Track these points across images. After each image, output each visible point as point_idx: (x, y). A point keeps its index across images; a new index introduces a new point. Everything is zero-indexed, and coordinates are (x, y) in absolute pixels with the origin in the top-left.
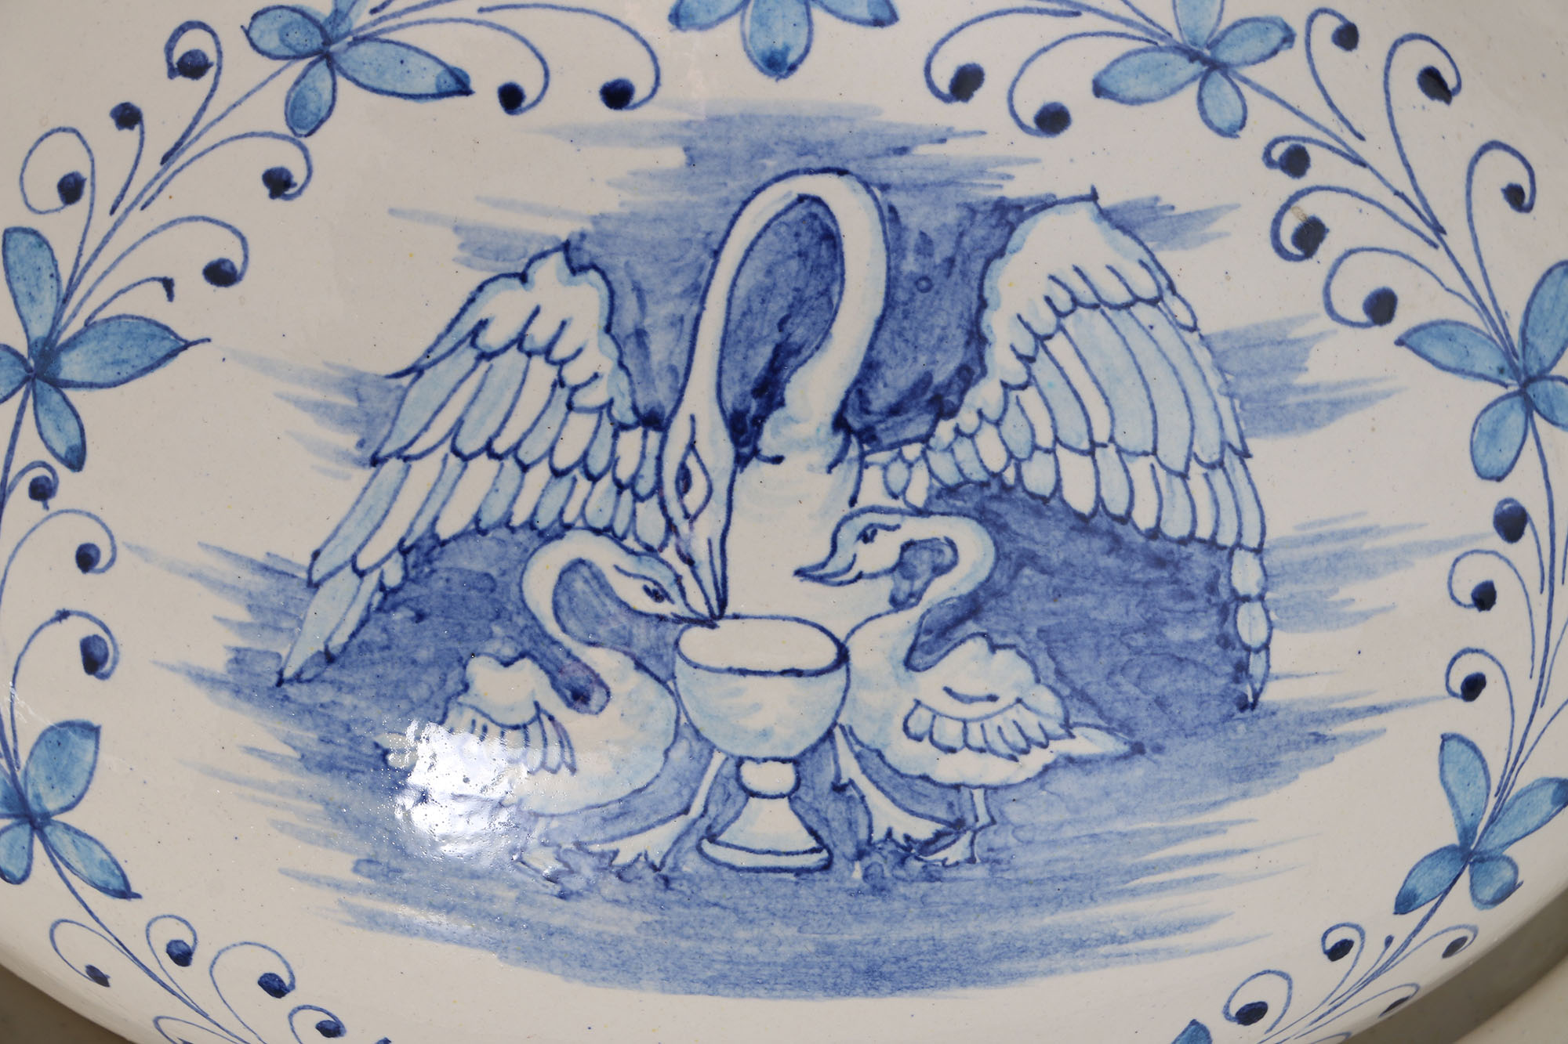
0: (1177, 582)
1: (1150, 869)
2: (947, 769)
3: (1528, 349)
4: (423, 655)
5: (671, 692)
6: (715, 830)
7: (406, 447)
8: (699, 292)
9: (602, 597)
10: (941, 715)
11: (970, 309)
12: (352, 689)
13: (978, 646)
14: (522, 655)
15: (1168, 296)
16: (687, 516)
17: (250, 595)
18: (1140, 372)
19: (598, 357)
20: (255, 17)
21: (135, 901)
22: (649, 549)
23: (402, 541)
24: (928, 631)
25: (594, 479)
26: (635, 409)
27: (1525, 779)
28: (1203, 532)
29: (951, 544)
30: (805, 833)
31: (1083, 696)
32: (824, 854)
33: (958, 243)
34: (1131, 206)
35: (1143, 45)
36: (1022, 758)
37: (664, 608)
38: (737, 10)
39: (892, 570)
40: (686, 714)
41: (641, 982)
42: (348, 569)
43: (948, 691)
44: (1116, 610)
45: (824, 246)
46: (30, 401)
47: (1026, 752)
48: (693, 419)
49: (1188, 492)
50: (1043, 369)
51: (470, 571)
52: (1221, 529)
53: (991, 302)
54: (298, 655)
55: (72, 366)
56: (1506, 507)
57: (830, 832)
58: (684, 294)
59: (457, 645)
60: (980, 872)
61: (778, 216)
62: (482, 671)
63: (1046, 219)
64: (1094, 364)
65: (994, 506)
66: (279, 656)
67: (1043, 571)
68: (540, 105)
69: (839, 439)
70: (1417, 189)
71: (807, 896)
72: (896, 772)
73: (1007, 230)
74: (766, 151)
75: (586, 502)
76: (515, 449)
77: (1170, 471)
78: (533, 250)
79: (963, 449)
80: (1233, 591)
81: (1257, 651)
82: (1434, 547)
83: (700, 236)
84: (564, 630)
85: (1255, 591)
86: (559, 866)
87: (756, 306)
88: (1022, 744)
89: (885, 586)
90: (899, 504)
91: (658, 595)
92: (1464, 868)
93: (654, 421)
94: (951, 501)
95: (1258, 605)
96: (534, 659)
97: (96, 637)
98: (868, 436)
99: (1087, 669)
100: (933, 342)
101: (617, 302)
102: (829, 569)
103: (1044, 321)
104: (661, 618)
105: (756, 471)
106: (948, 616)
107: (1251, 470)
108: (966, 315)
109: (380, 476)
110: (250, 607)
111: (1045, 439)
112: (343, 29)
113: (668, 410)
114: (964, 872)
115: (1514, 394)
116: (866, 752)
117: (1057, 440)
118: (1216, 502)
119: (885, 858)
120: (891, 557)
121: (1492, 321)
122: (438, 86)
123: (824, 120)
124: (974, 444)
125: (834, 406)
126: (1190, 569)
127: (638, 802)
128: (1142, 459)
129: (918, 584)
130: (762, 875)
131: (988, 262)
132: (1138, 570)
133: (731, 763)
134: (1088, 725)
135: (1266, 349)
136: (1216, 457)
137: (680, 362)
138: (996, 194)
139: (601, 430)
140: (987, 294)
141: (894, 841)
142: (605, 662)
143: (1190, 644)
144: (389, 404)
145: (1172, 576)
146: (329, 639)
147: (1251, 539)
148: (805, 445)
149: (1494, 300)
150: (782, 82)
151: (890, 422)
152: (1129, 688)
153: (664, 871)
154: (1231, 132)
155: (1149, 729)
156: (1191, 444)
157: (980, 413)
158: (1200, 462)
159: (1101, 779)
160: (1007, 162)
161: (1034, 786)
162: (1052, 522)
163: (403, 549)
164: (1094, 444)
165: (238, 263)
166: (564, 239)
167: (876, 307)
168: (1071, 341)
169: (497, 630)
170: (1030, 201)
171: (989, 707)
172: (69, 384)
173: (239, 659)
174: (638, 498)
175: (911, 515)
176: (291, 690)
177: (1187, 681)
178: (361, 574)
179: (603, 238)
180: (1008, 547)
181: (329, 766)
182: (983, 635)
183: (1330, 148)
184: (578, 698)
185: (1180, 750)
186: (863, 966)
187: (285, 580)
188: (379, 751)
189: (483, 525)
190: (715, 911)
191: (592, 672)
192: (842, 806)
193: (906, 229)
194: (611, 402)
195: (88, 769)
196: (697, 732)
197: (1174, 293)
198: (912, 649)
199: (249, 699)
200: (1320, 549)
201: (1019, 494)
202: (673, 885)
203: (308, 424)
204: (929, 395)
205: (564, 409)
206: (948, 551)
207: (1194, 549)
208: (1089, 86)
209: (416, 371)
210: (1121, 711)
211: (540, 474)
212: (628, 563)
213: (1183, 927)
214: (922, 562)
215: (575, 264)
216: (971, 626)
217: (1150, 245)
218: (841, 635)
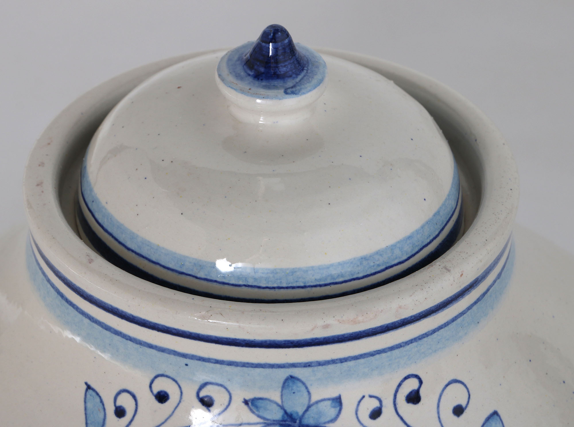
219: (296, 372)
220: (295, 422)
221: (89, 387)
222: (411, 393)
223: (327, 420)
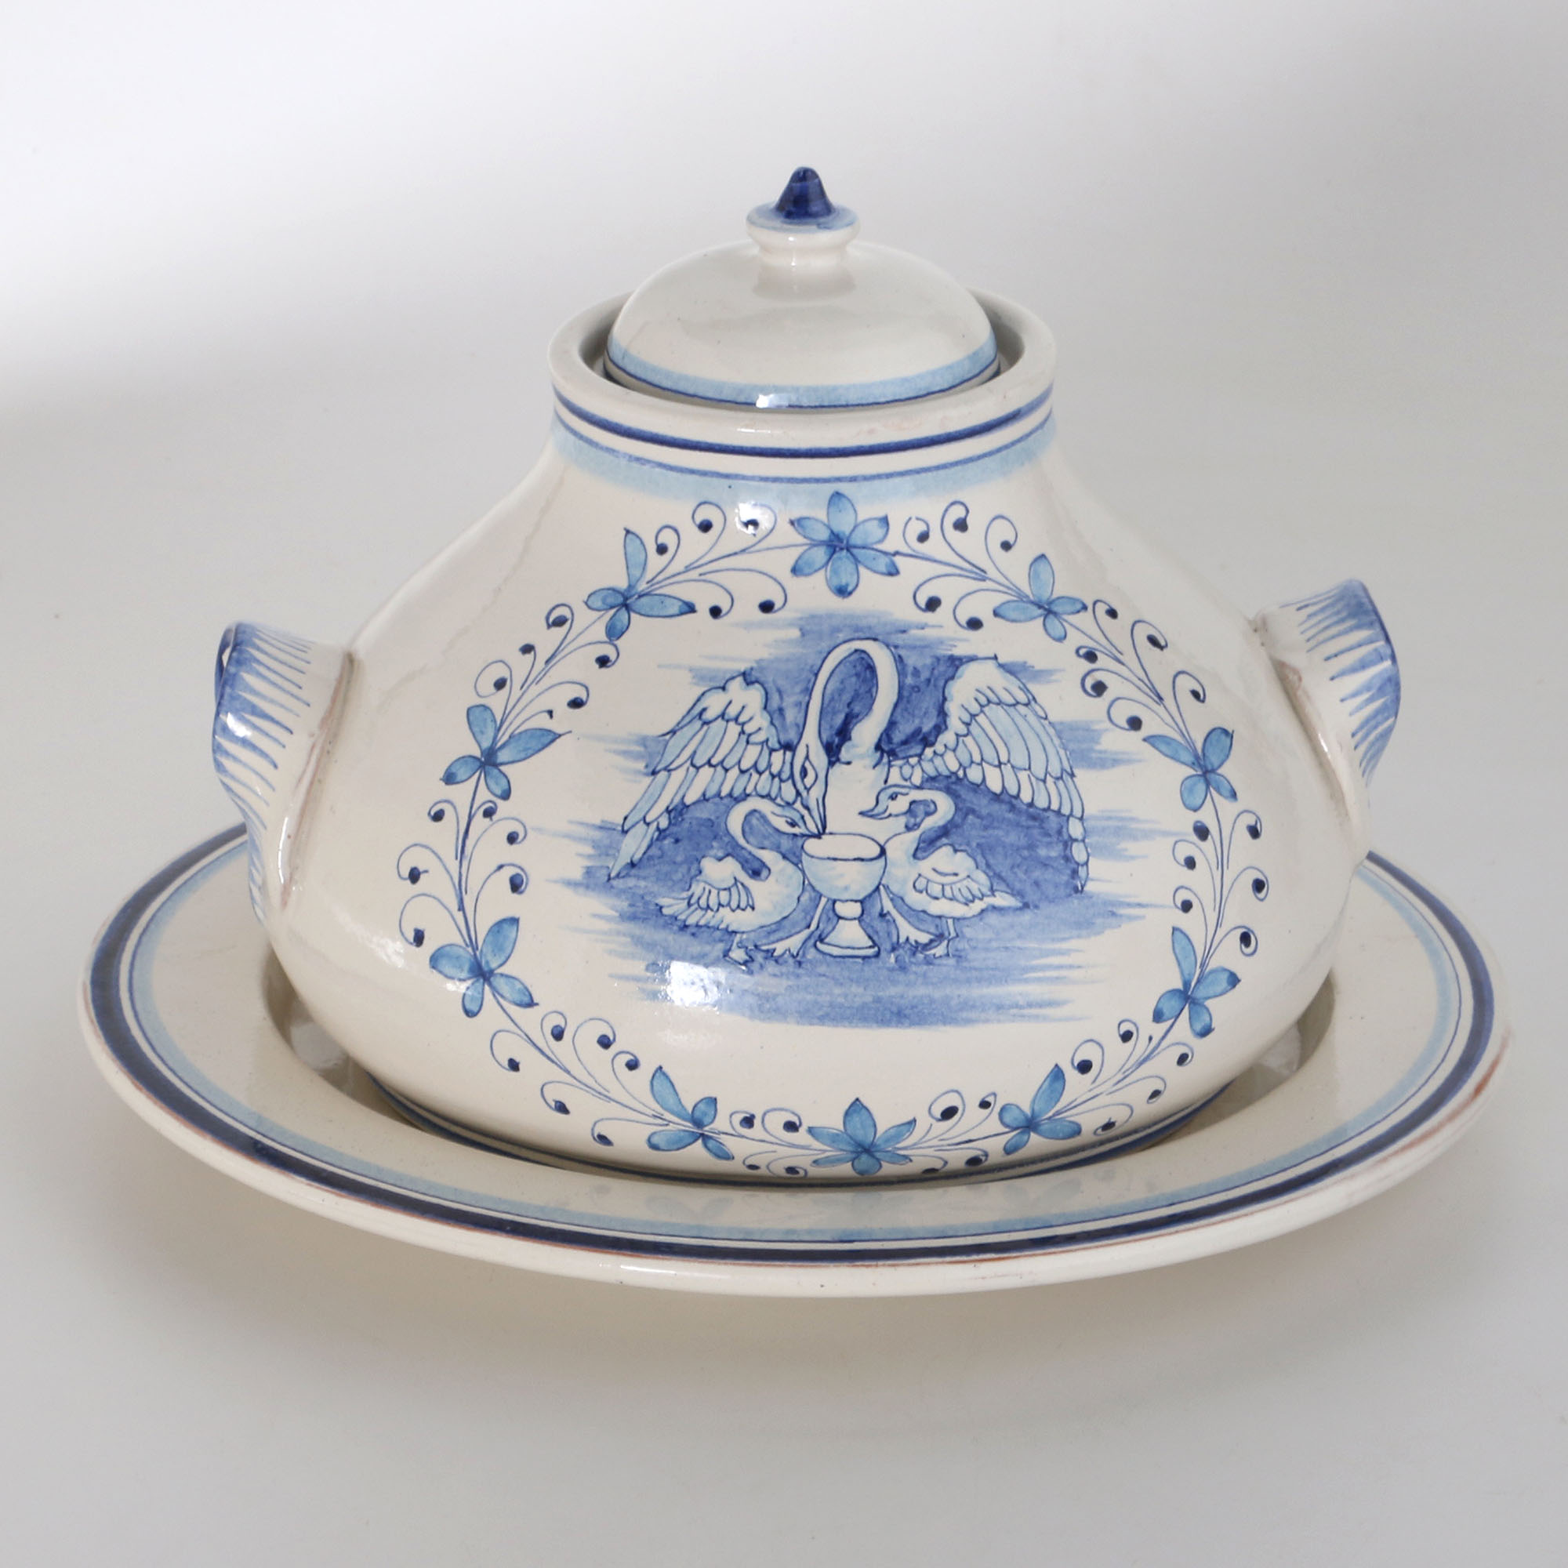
0: (1043, 828)
1: (1034, 969)
2: (935, 908)
3: (1206, 758)
4: (679, 859)
5: (800, 869)
7: (669, 765)
8: (809, 692)
9: (767, 827)
10: (932, 881)
11: (939, 701)
12: (645, 878)
13: (947, 850)
14: (728, 855)
15: (1033, 703)
16: (805, 788)
17: (593, 841)
18: (1021, 734)
19: (761, 720)
20: (589, 596)
21: (536, 1008)
22: (788, 804)
23: (668, 808)
24: (924, 842)
25: (760, 773)
26: (779, 742)
27: (1213, 964)
28: (1055, 806)
29: (934, 803)
30: (866, 938)
31: (999, 877)
32: (876, 949)
33: (932, 673)
34: (1013, 664)
35: (1015, 599)
36: (971, 905)
37: (796, 830)
38: (823, 567)
39: (905, 813)
40: (808, 880)
41: (788, 1019)
42: (642, 822)
43: (934, 870)
44: (1013, 838)
45: (868, 672)
46: (483, 775)
47: (973, 901)
48: (807, 746)
49: (1046, 789)
50: (974, 728)
51: (702, 819)
52: (1062, 808)
53: (949, 699)
54: (618, 865)
55: (502, 756)
56: (1199, 824)
57: (879, 938)
58: (802, 692)
59: (695, 853)
60: (952, 961)
61: (845, 658)
62: (708, 865)
63: (973, 666)
64: (999, 728)
65: (954, 787)
66: (608, 868)
67: (979, 817)
68: (729, 615)
69: (878, 754)
70: (1149, 680)
71: (869, 970)
72: (910, 908)
73: (955, 669)
74: (838, 630)
75: (756, 784)
76: (722, 762)
77: (1037, 779)
78: (728, 676)
79: (938, 761)
80: (1070, 836)
81: (1082, 865)
82: (1166, 834)
83: (808, 667)
84: (748, 842)
85: (1080, 837)
86: (747, 958)
87: (836, 697)
88: (971, 898)
89: (903, 820)
90: (908, 784)
91: (793, 824)
92: (1185, 1005)
93: (789, 747)
94: (933, 784)
95: (1082, 845)
96: (733, 857)
97: (518, 875)
98: (892, 753)
99: (1002, 865)
100: (922, 714)
101: (769, 697)
102: (876, 811)
103: (975, 708)
104: (795, 835)
105: (838, 769)
106: (933, 835)
107: (1078, 784)
108: (937, 704)
109: (656, 780)
110: (593, 847)
111: (977, 758)
112: (633, 592)
113: (795, 743)
114: (944, 961)
115: (1200, 776)
117: (982, 759)
118: (1060, 795)
119: (906, 952)
120: (905, 808)
121: (1186, 739)
122: (680, 610)
123: (866, 617)
124: (943, 759)
125: (875, 740)
126: (1049, 823)
127: (785, 922)
128: (1024, 772)
129: (918, 820)
130: (847, 960)
131: (946, 682)
132: (1023, 820)
133: (830, 902)
134: (1002, 891)
135: (1080, 732)
136: (1059, 775)
137: (800, 721)
138: (950, 653)
139: (763, 752)
140: (947, 695)
141: (909, 943)
142: (769, 857)
143: (1049, 858)
144: (660, 748)
145: (1040, 825)
146: (633, 856)
147: (1078, 812)
148: (862, 757)
149: (1188, 733)
150: (846, 600)
151: (903, 747)
152: (1021, 875)
153: (798, 958)
154: (1061, 639)
155: (1032, 896)
156: (1047, 768)
157: (946, 746)
158: (1052, 776)
159: (1009, 919)
160: (954, 640)
162: (981, 796)
163: (668, 811)
164: (1000, 764)
165: (584, 699)
166: (742, 670)
167: (895, 698)
168: (987, 717)
169: (715, 844)
170: (965, 657)
171: (954, 879)
172: (502, 764)
173: (589, 872)
174: (781, 781)
175: (914, 789)
176: (614, 883)
177: (1049, 875)
178: (648, 824)
179: (762, 669)
181: (633, 918)
182: (950, 845)
183: (1106, 654)
184: (755, 874)
185: (1046, 909)
186: (895, 1009)
187: (611, 832)
188: (658, 907)
189: (707, 797)
190: (824, 979)
191: (761, 861)
192: (884, 924)
193: (906, 666)
194: (767, 740)
195: (513, 941)
196: (813, 888)
197: (1036, 702)
198: (917, 849)
199: (593, 890)
200: (1111, 823)
201: (966, 782)
202: (803, 965)
203: (621, 761)
204: (920, 737)
205: (745, 744)
206: (932, 807)
207: (1049, 814)
208: (992, 613)
209: (673, 732)
210: (1018, 886)
211: (735, 772)
212: (778, 810)
213: (1051, 1004)
214: (920, 810)
215: (749, 680)
216: (944, 840)
217: (1024, 681)
218: (882, 843)
219: (842, 487)
220: (842, 542)
221: (628, 532)
222: (958, 520)
223: (876, 539)
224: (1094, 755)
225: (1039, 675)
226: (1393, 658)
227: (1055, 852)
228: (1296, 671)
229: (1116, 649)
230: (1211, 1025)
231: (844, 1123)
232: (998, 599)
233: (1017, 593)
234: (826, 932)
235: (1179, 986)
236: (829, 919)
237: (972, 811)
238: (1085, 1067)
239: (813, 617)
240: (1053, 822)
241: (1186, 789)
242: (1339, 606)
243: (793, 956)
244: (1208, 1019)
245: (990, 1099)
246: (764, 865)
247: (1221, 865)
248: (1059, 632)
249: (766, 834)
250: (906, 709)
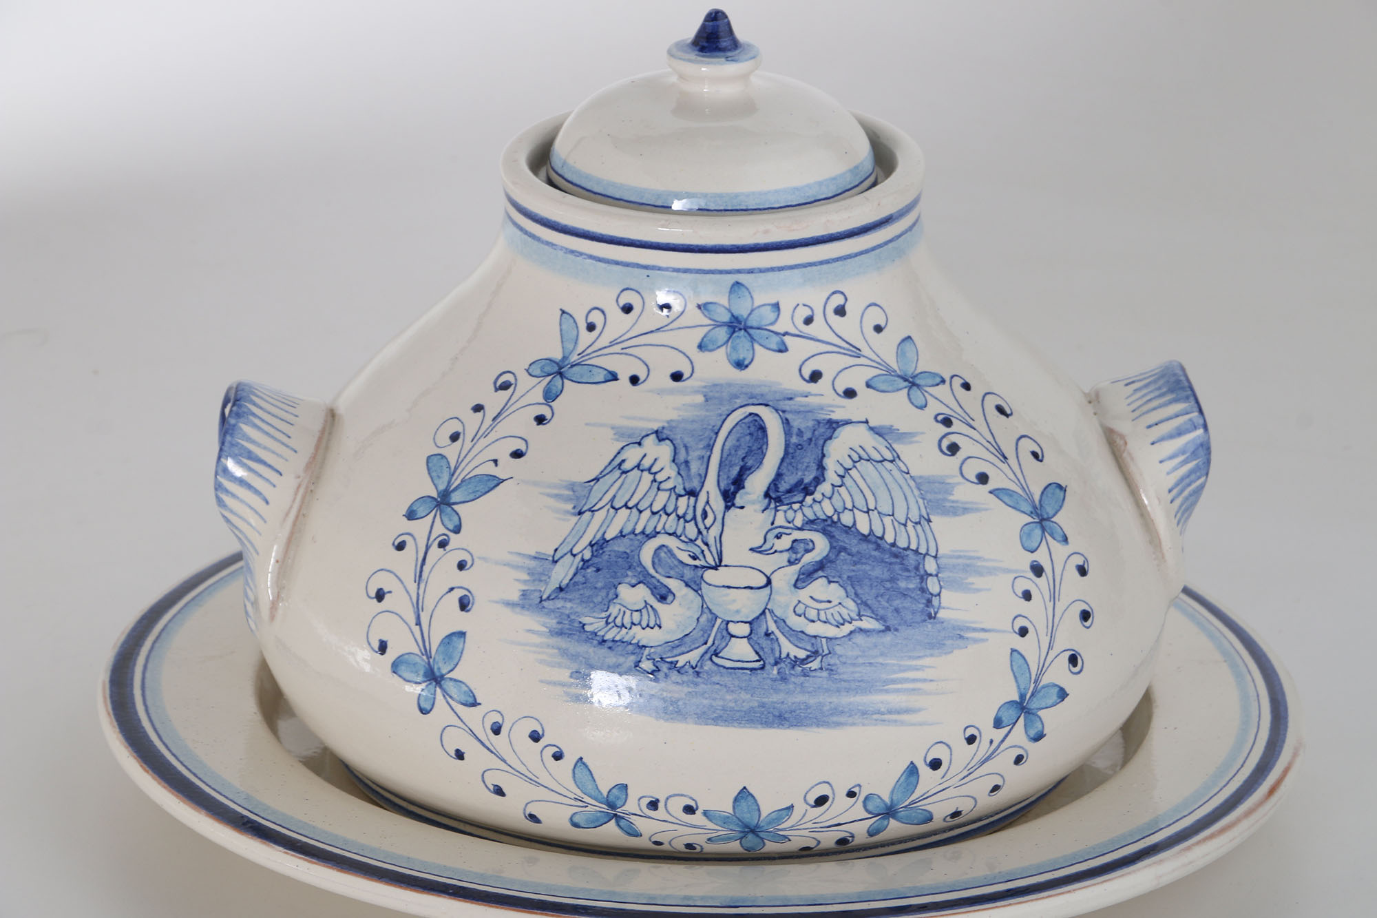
0: (903, 564)
1: (894, 681)
2: (812, 629)
3: (1042, 508)
4: (599, 585)
5: (700, 595)
6: (717, 652)
7: (592, 507)
8: (710, 447)
9: (673, 560)
10: (809, 607)
11: (818, 457)
12: (570, 600)
13: (824, 581)
14: (640, 582)
15: (897, 460)
16: (706, 528)
17: (529, 569)
18: (887, 485)
19: (670, 471)
20: (531, 365)
21: (478, 707)
22: (691, 540)
23: (591, 542)
24: (803, 574)
25: (668, 515)
26: (685, 489)
27: (1045, 680)
28: (913, 546)
29: (812, 541)
30: (754, 653)
31: (865, 604)
32: (762, 662)
33: (813, 433)
34: (882, 427)
35: (885, 373)
36: (841, 627)
37: (697, 563)
38: (724, 344)
39: (788, 550)
40: (706, 604)
41: (687, 720)
42: (569, 554)
44: (878, 572)
45: (759, 432)
46: (438, 512)
47: (843, 624)
48: (708, 492)
49: (907, 531)
50: (847, 480)
51: (618, 552)
53: (826, 455)
54: (548, 590)
55: (455, 497)
56: (1035, 563)
57: (764, 653)
58: (704, 448)
59: (613, 580)
60: (825, 674)
61: (741, 420)
62: (624, 590)
63: (848, 428)
64: (869, 481)
65: (829, 528)
66: (540, 591)
67: (849, 554)
68: (646, 382)
70: (996, 442)
71: (756, 680)
72: (791, 629)
73: (832, 430)
74: (737, 397)
76: (636, 505)
77: (900, 523)
78: (644, 434)
79: (816, 507)
81: (936, 596)
82: (1008, 571)
83: (710, 427)
84: (657, 572)
85: (934, 573)
86: (655, 668)
87: (733, 452)
88: (842, 621)
89: (786, 556)
90: (791, 525)
91: (695, 558)
92: (1021, 714)
93: (693, 493)
96: (644, 583)
97: (465, 595)
98: (779, 500)
99: (868, 594)
100: (804, 467)
101: (677, 451)
102: (763, 548)
103: (849, 464)
104: (696, 567)
105: (733, 511)
107: (932, 527)
109: (582, 519)
110: (529, 574)
111: (849, 506)
112: (566, 363)
113: (698, 490)
114: (818, 674)
115: (1037, 522)
116: (779, 620)
117: (854, 506)
118: (918, 536)
119: (786, 665)
120: (788, 545)
121: (1027, 494)
122: (605, 378)
123: (760, 386)
124: (821, 505)
125: (765, 489)
126: (908, 560)
127: (687, 639)
128: (888, 517)
129: (799, 556)
130: (737, 671)
131: (825, 441)
132: (887, 557)
133: (724, 623)
134: (868, 616)
135: (936, 485)
136: (918, 520)
137: (702, 472)
138: (828, 417)
139: (671, 497)
140: (825, 452)
141: (790, 658)
142: (673, 584)
143: (908, 589)
144: (586, 492)
145: (901, 561)
146: (561, 582)
148: (753, 503)
149: (1028, 487)
150: (743, 371)
151: (787, 495)
152: (884, 603)
153: (697, 669)
154: (922, 407)
155: (892, 622)
156: (907, 514)
157: (823, 494)
158: (912, 522)
159: (874, 639)
160: (832, 406)
161: (846, 639)
162: (852, 536)
163: (591, 545)
165: (524, 450)
166: (656, 429)
167: (781, 454)
169: (630, 573)
170: (841, 421)
171: (828, 605)
172: (454, 504)
173: (524, 594)
175: (796, 529)
176: (545, 604)
177: (907, 603)
178: (574, 556)
179: (672, 428)
180: (835, 544)
181: (560, 633)
182: (825, 577)
183: (961, 420)
184: (663, 599)
185: (905, 632)
186: (777, 714)
187: (543, 561)
188: (581, 625)
189: (624, 534)
190: (718, 686)
191: (668, 588)
192: (769, 642)
193: (792, 427)
194: (675, 487)
195: (460, 651)
196: (710, 610)
197: (900, 459)
198: (797, 580)
199: (528, 610)
200: (960, 561)
202: (701, 675)
203: (552, 502)
204: (802, 487)
205: (656, 490)
206: (811, 544)
207: (908, 552)
208: (865, 384)
209: (597, 479)
210: (881, 612)
211: (647, 514)
212: (682, 546)
213: (907, 711)
214: (801, 547)
215: (660, 438)
216: (820, 573)
217: (890, 441)
218: (769, 575)
219: (740, 278)
220: (741, 324)
221: (563, 312)
222: (838, 307)
223: (768, 322)
224: (948, 504)
225: (904, 437)
226: (1205, 427)
227: (913, 584)
228: (1122, 437)
229: (969, 416)
230: (1043, 732)
231: (734, 808)
232: (871, 372)
233: (887, 368)
234: (720, 647)
235: (1016, 698)
236: (723, 637)
237: (844, 549)
238: (935, 764)
239: (715, 385)
240: (912, 560)
241: (1025, 534)
242: (1161, 382)
243: (693, 668)
244: (1040, 726)
245: (856, 790)
246: (670, 591)
247: (1053, 598)
248: (921, 402)
249: (672, 565)
250: (791, 464)
